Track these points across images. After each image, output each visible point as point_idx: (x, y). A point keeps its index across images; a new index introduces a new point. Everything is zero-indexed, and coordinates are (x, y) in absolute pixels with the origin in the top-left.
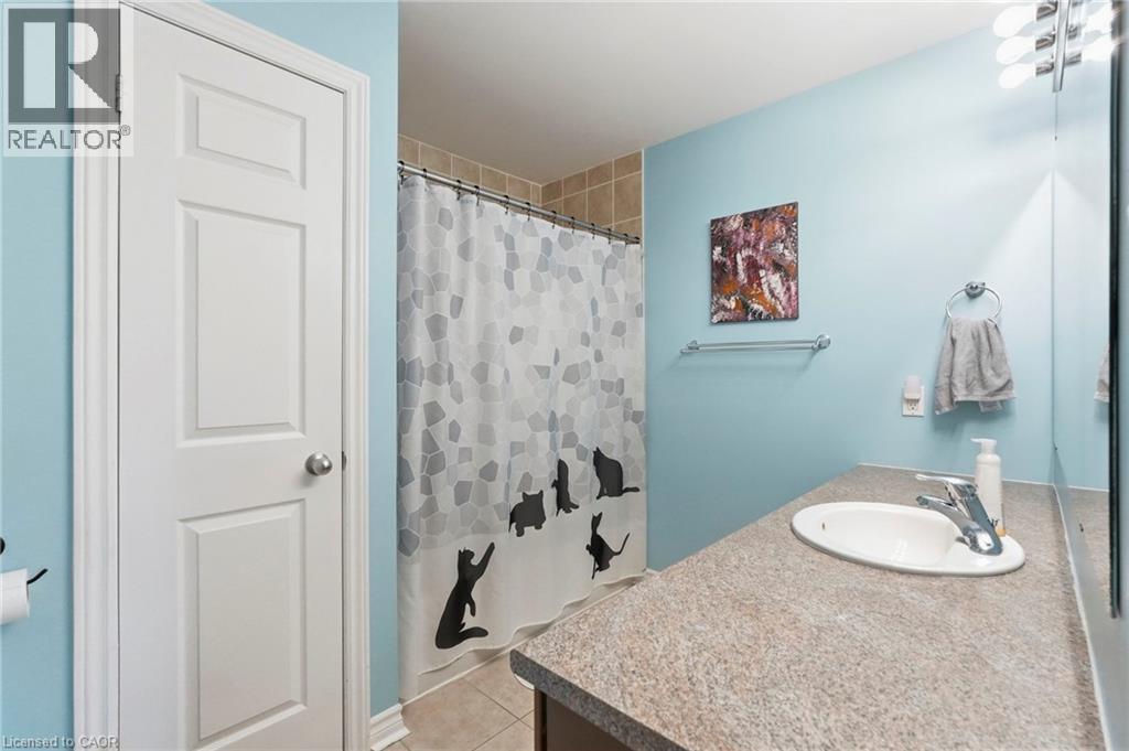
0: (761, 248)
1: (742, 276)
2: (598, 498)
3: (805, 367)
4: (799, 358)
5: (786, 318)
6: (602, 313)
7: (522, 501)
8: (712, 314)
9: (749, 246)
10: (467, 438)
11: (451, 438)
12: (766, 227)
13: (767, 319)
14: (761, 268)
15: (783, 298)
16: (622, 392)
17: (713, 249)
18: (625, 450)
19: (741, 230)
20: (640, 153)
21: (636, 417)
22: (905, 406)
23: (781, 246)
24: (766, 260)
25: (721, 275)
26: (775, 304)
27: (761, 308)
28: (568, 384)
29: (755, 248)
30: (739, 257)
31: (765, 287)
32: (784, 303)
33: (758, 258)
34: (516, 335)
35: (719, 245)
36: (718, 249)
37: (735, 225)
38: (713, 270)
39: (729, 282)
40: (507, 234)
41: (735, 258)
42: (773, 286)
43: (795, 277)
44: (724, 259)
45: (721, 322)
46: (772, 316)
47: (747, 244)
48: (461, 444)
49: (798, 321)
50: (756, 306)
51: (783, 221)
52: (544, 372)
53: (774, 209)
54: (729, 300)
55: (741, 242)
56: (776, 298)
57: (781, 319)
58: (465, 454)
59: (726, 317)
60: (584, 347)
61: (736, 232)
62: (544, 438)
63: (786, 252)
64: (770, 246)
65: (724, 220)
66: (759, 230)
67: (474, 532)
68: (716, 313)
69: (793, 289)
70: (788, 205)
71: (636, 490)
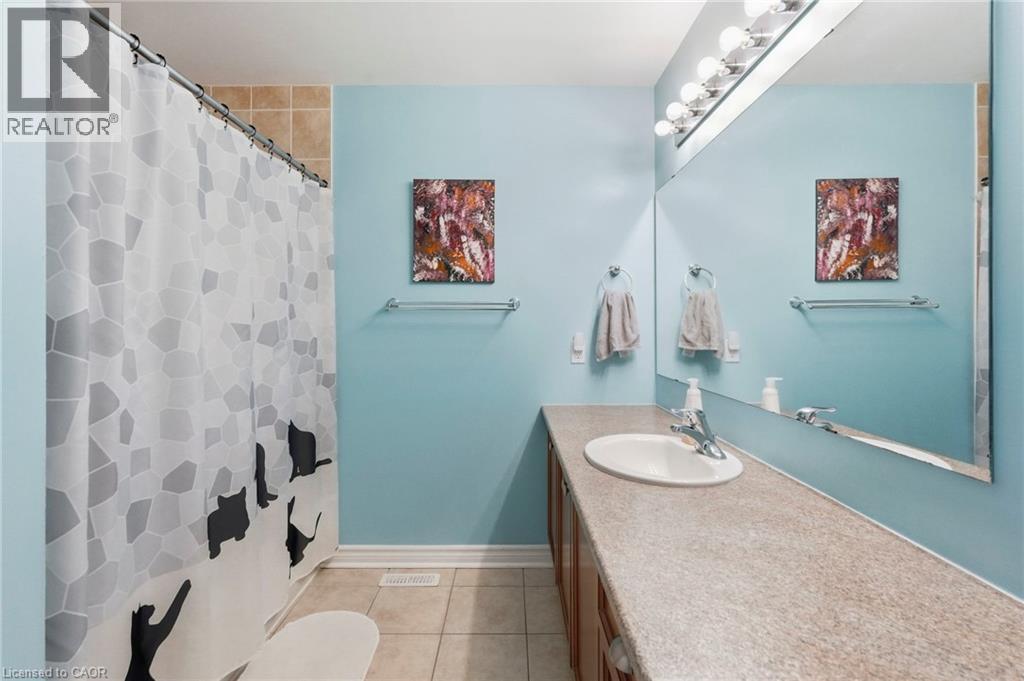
0: (463, 215)
1: (445, 239)
2: (291, 480)
3: (499, 326)
4: (494, 318)
5: (485, 282)
6: (296, 262)
7: (217, 508)
8: (414, 273)
9: (451, 211)
10: (145, 434)
11: (122, 441)
12: (469, 197)
13: (468, 281)
14: (463, 233)
15: (482, 264)
16: (315, 354)
17: (415, 208)
18: (317, 420)
19: (444, 196)
20: (328, 90)
21: (327, 381)
22: (573, 356)
23: (481, 217)
24: (468, 227)
25: (422, 236)
26: (475, 268)
27: (462, 271)
28: (263, 346)
29: (457, 214)
30: (441, 220)
31: (466, 252)
32: (483, 268)
33: (460, 224)
34: (209, 282)
35: (421, 205)
36: (421, 210)
37: (439, 189)
38: (415, 229)
39: (432, 243)
40: (200, 139)
41: (438, 220)
42: (473, 251)
43: (492, 246)
44: (428, 221)
45: (422, 281)
46: (472, 279)
47: (450, 209)
48: (135, 444)
49: (494, 284)
50: (457, 269)
51: (483, 193)
52: (244, 331)
53: (475, 182)
54: (431, 260)
55: (444, 206)
56: (477, 263)
57: (480, 283)
58: (140, 459)
59: (428, 276)
60: (282, 300)
61: (439, 195)
62: (244, 418)
63: (485, 223)
64: (471, 215)
65: (427, 182)
66: (461, 198)
67: (153, 575)
68: (418, 272)
69: (491, 256)
70: (488, 181)
71: (328, 461)
